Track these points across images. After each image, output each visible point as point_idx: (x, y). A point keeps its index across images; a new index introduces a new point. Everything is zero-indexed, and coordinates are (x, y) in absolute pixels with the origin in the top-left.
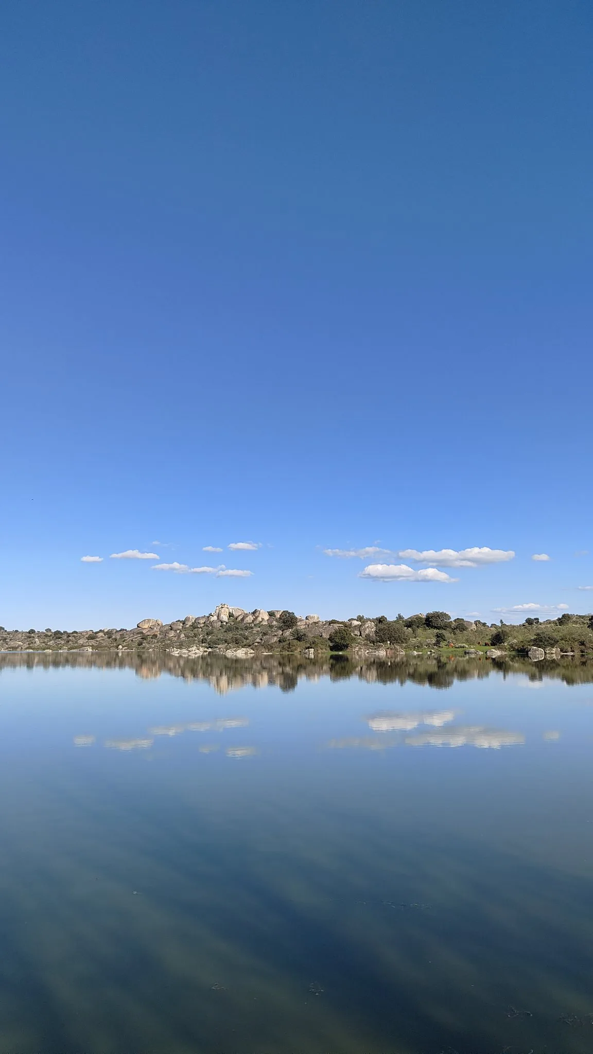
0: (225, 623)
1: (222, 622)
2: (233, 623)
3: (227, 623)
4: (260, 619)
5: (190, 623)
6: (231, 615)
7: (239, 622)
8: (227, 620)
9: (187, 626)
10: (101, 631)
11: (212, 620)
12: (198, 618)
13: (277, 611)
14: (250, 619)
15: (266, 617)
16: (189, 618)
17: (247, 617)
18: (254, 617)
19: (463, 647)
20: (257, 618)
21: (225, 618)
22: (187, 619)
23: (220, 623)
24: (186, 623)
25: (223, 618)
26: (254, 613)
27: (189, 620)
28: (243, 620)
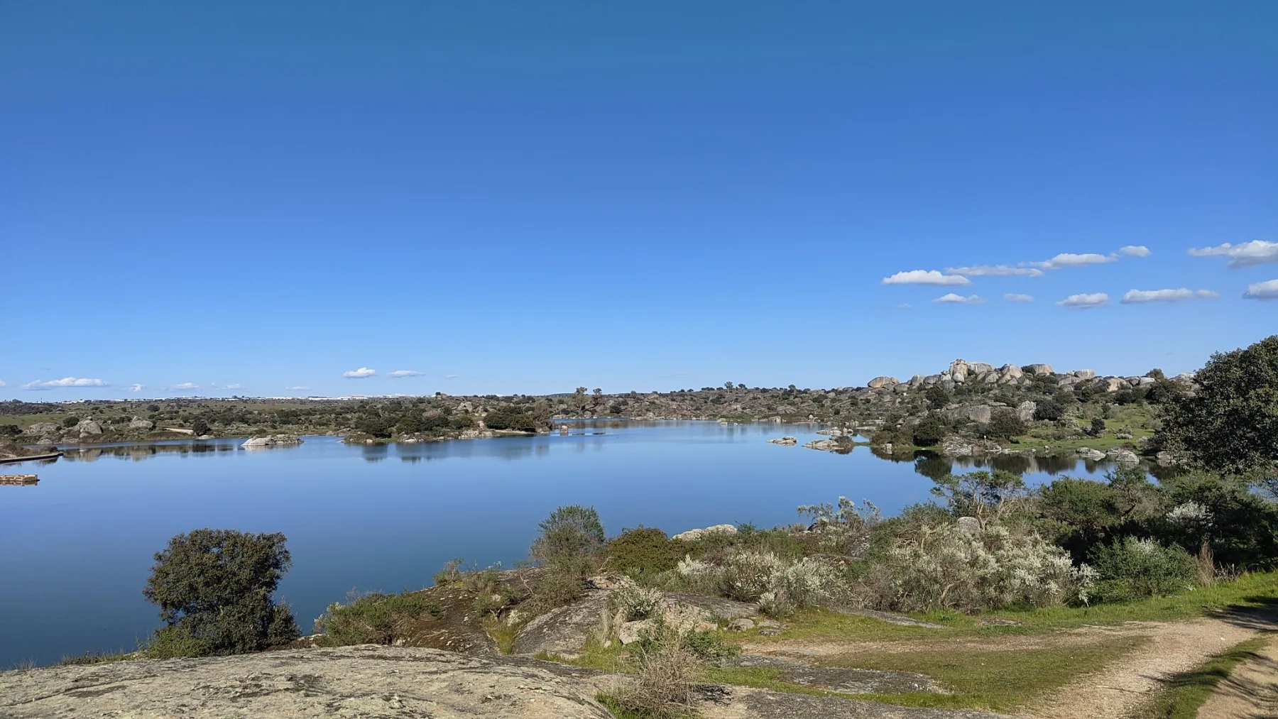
0: (960, 384)
1: (956, 382)
2: (970, 384)
3: (963, 383)
4: (1008, 377)
5: (918, 384)
6: (970, 373)
7: (979, 382)
8: (963, 380)
9: (914, 387)
10: (833, 390)
11: (944, 379)
12: (927, 378)
13: (1039, 365)
14: (993, 377)
15: (1019, 375)
16: (917, 377)
17: (990, 374)
18: (1000, 375)
19: (1125, 438)
20: (1003, 375)
21: (960, 377)
22: (914, 379)
23: (954, 384)
24: (913, 384)
25: (957, 377)
26: (1002, 370)
27: (916, 380)
28: (984, 379)
